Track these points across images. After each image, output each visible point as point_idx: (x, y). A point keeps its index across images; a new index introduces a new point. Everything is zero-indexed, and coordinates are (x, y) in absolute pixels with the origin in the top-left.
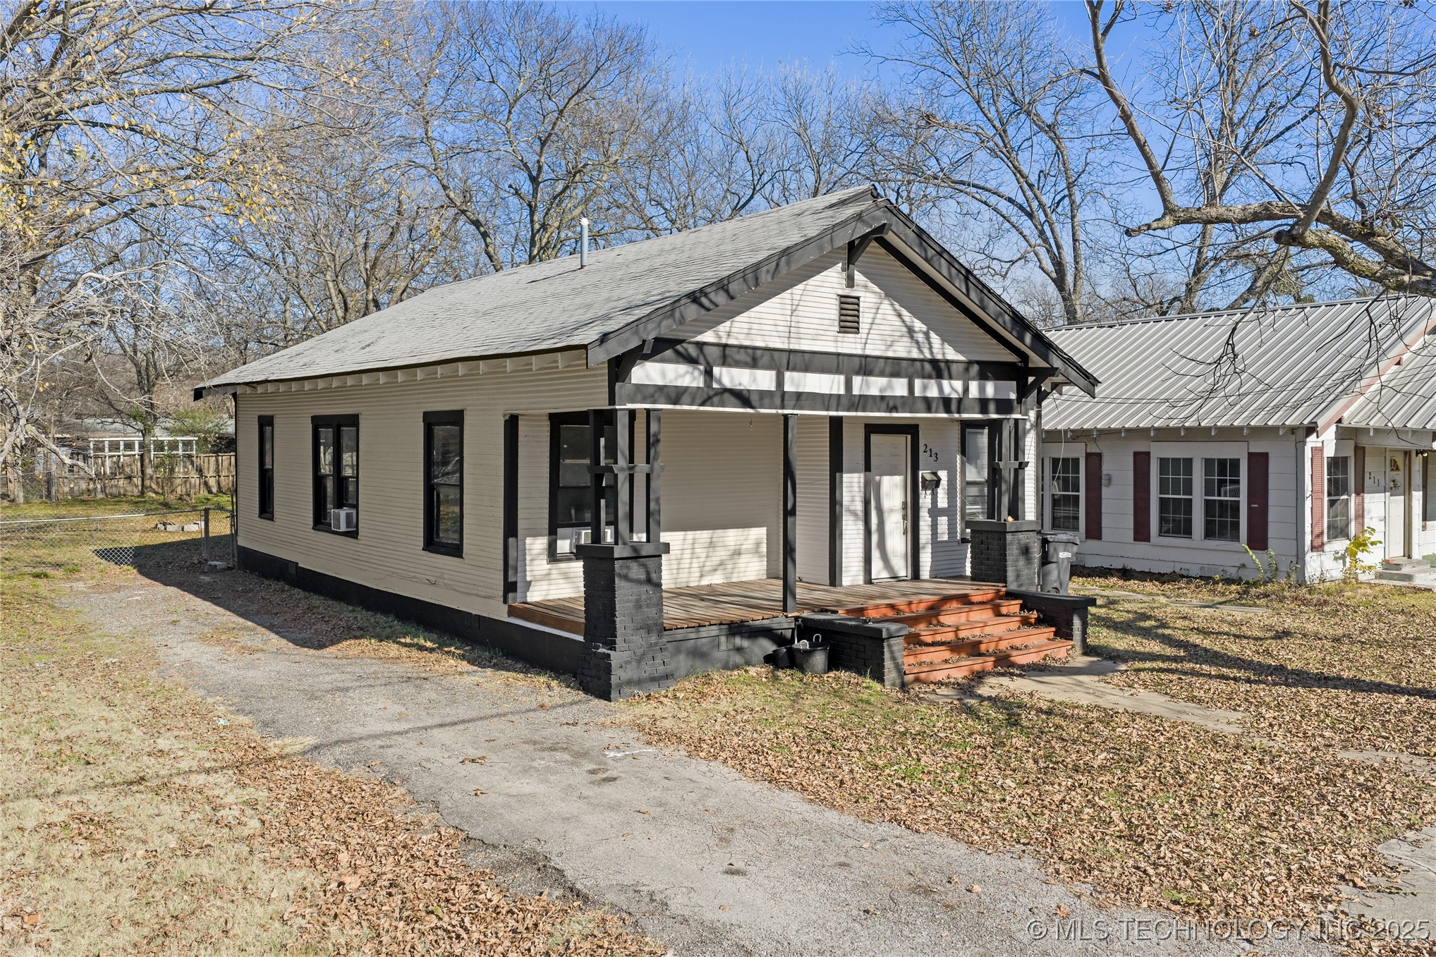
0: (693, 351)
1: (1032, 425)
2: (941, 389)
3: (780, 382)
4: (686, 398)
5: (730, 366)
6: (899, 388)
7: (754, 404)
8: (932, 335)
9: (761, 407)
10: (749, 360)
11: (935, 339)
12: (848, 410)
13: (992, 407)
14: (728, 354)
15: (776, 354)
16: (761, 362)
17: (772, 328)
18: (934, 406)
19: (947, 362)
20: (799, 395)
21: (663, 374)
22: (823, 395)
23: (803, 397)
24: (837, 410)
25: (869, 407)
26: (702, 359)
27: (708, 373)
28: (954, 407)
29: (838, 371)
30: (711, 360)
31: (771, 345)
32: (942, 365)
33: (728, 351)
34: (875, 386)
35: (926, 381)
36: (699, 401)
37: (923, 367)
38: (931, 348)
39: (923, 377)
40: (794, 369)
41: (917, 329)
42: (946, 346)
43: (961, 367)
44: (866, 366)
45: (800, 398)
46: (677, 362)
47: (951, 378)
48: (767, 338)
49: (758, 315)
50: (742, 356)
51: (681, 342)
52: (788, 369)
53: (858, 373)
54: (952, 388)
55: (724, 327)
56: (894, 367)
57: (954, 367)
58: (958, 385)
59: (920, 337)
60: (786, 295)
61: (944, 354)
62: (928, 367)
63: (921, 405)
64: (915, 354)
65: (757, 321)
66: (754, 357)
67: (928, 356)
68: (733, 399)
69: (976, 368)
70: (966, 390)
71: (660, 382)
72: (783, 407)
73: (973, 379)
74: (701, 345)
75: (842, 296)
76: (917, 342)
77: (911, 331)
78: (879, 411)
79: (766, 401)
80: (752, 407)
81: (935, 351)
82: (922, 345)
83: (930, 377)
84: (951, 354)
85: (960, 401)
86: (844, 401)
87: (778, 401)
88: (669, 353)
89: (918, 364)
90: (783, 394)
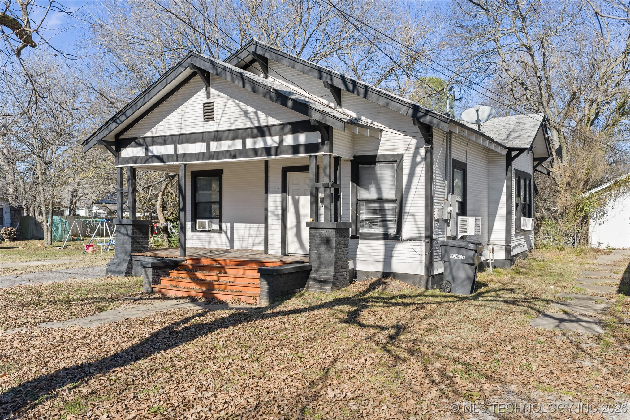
0: (141, 141)
1: (422, 158)
2: (265, 142)
3: (175, 149)
4: (139, 161)
5: (155, 145)
6: (238, 145)
7: (165, 160)
8: (260, 113)
9: (168, 162)
10: (163, 141)
11: (262, 115)
12: (209, 159)
13: (302, 149)
14: (155, 141)
15: (174, 137)
16: (167, 142)
17: (174, 126)
18: (259, 153)
19: (268, 126)
20: (184, 155)
21: (133, 152)
22: (195, 153)
23: (187, 155)
24: (203, 160)
25: (220, 156)
26: (145, 144)
27: (147, 149)
28: (273, 152)
29: (202, 141)
30: (148, 144)
31: (173, 133)
32: (265, 129)
33: (155, 139)
34: (225, 146)
35: (255, 139)
36: (143, 162)
37: (252, 132)
38: (259, 120)
39: (253, 137)
40: (182, 143)
41: (249, 111)
42: (269, 117)
43: (278, 128)
44: (218, 136)
45: (185, 156)
46: (136, 146)
47: (271, 135)
48: (171, 131)
49: (168, 121)
50: (160, 140)
51: (136, 138)
52: (179, 143)
53: (213, 140)
54: (273, 141)
55: (154, 129)
56: (235, 134)
57: (273, 130)
58: (277, 138)
59: (252, 115)
60: (180, 109)
61: (267, 122)
62: (255, 131)
63: (252, 153)
64: (249, 125)
65: (167, 124)
66: (164, 140)
67: (256, 125)
68: (156, 160)
69: (289, 127)
70: (281, 141)
71: (131, 156)
72: (177, 161)
73: (287, 134)
74: (144, 138)
75: (204, 104)
76: (250, 119)
77: (246, 113)
78: (225, 159)
79: (170, 159)
80: (164, 162)
81: (261, 122)
82: (253, 120)
83: (256, 136)
84: (272, 121)
85: (277, 148)
86: (207, 155)
87: (175, 158)
88: (133, 143)
89: (249, 130)
90: (177, 155)
